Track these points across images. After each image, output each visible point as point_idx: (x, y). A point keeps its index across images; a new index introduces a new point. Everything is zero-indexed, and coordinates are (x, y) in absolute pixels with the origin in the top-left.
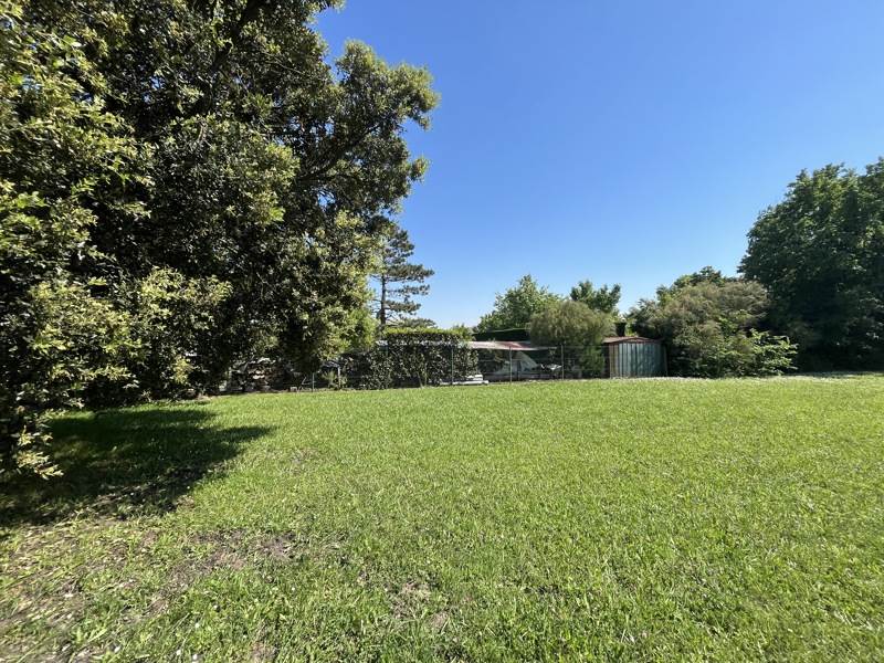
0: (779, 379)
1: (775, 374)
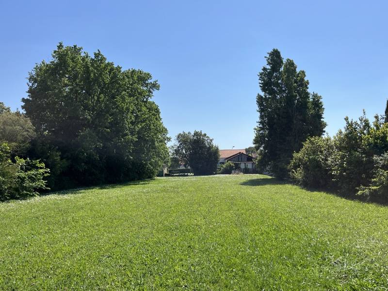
0: (36, 199)
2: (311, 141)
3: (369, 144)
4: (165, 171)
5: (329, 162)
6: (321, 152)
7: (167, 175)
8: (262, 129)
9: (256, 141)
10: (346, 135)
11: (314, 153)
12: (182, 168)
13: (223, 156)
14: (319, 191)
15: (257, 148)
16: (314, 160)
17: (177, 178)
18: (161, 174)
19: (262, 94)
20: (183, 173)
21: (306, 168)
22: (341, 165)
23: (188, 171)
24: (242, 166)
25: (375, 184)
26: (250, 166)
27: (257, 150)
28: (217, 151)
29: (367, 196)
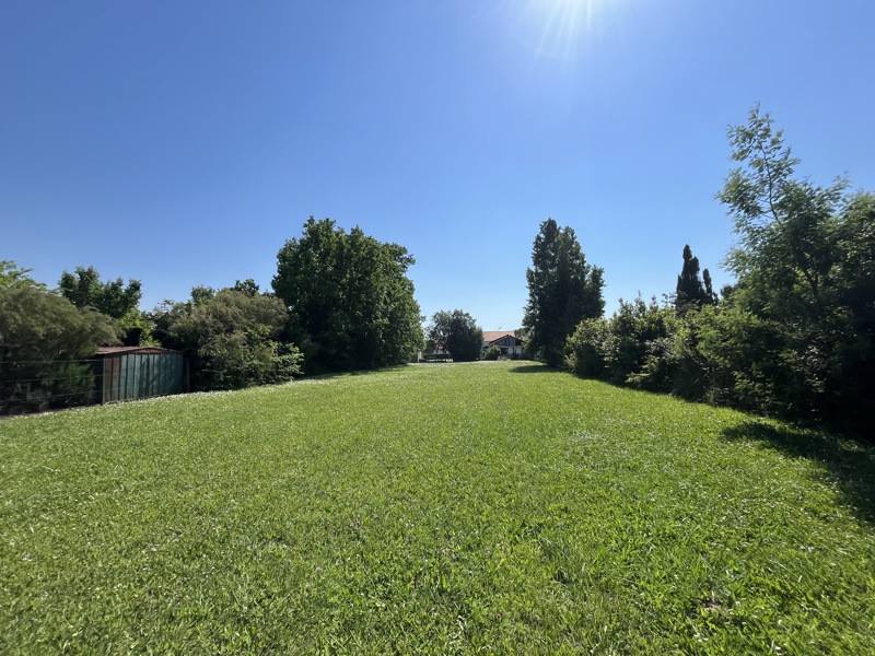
0: (291, 384)
1: (289, 380)
2: (585, 325)
3: (643, 329)
4: (420, 356)
5: (603, 348)
6: (596, 336)
7: (421, 361)
8: (532, 308)
9: (526, 322)
10: (620, 318)
11: (588, 337)
12: (440, 352)
13: (487, 339)
14: (592, 379)
15: (527, 330)
16: (588, 345)
17: (433, 365)
18: (415, 360)
19: (533, 269)
20: (441, 358)
21: (579, 355)
22: (614, 351)
23: (446, 357)
24: (510, 351)
25: (646, 371)
26: (519, 351)
27: (527, 332)
28: (480, 334)
29: (637, 383)
